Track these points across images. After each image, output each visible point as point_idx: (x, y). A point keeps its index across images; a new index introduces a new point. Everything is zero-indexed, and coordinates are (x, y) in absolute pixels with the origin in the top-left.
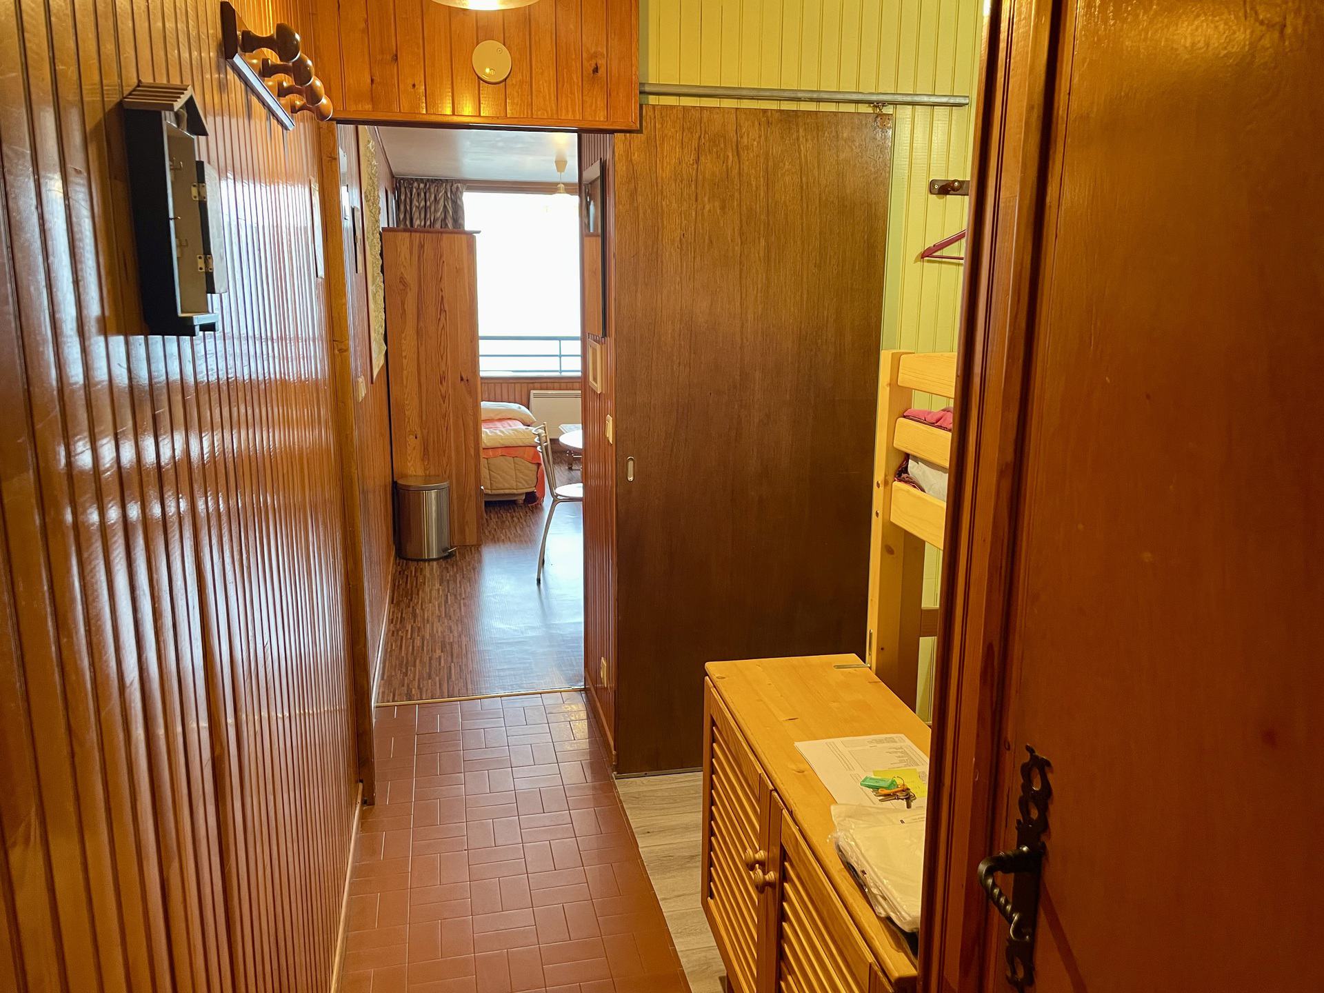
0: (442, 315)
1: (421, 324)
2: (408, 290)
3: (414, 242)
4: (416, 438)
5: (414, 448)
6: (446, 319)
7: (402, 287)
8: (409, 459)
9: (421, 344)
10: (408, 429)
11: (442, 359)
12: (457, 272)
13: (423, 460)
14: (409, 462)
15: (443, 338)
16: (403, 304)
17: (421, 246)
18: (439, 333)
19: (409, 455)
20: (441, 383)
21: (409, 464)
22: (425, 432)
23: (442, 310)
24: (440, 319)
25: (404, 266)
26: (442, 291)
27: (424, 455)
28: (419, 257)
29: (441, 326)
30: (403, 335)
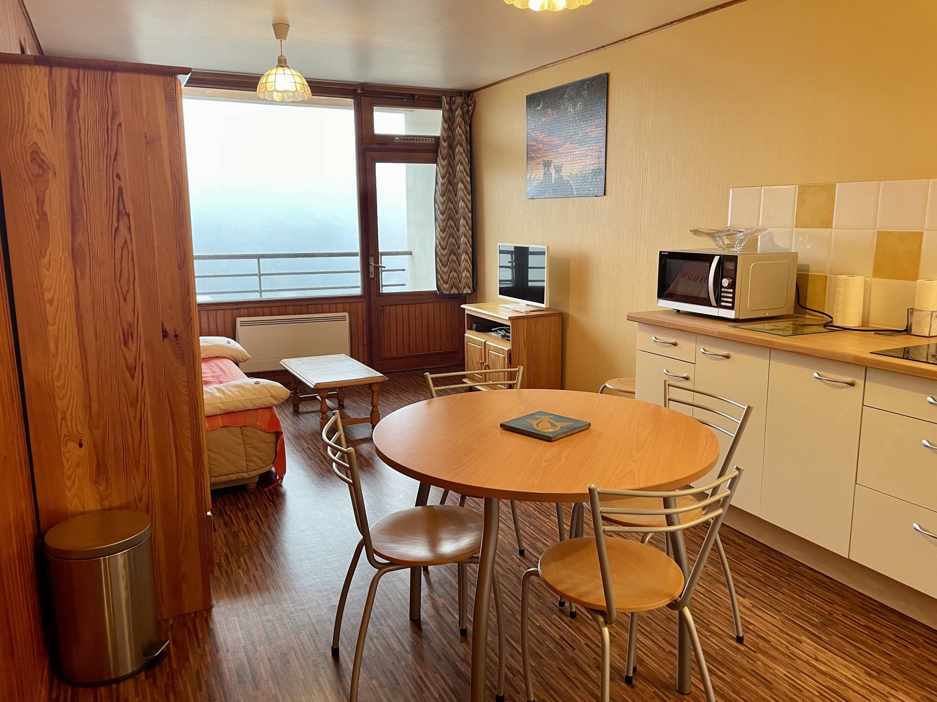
0: (121, 224)
1: (80, 239)
2: (50, 175)
3: (58, 84)
4: (81, 445)
5: (78, 465)
6: (129, 228)
7: (37, 170)
8: (69, 484)
9: (83, 276)
10: (64, 432)
11: (125, 299)
12: (147, 143)
13: (96, 483)
14: (70, 490)
15: (124, 264)
16: (41, 202)
17: (73, 94)
18: (118, 256)
19: (69, 478)
20: (126, 344)
21: (69, 494)
22: (98, 433)
23: (123, 214)
24: (117, 229)
25: (40, 131)
26: (118, 176)
27: (98, 474)
28: (70, 114)
29: (120, 242)
30: (45, 260)
